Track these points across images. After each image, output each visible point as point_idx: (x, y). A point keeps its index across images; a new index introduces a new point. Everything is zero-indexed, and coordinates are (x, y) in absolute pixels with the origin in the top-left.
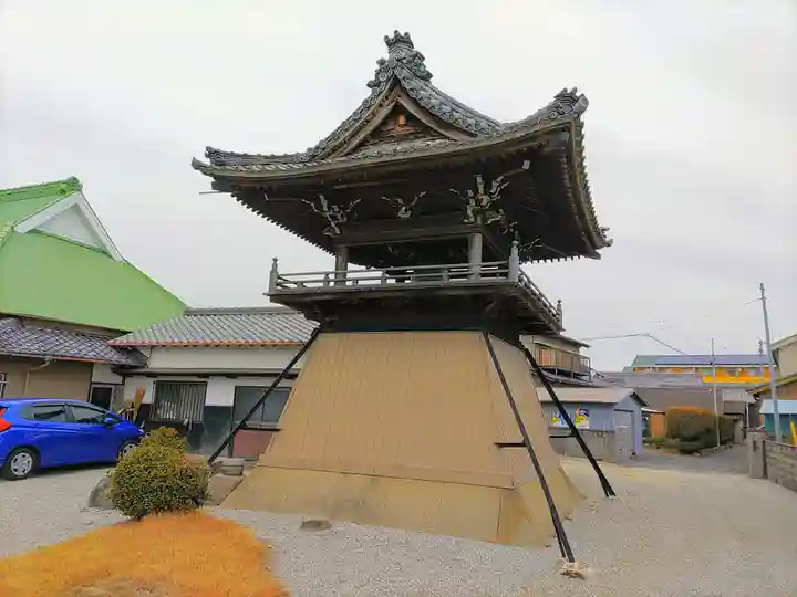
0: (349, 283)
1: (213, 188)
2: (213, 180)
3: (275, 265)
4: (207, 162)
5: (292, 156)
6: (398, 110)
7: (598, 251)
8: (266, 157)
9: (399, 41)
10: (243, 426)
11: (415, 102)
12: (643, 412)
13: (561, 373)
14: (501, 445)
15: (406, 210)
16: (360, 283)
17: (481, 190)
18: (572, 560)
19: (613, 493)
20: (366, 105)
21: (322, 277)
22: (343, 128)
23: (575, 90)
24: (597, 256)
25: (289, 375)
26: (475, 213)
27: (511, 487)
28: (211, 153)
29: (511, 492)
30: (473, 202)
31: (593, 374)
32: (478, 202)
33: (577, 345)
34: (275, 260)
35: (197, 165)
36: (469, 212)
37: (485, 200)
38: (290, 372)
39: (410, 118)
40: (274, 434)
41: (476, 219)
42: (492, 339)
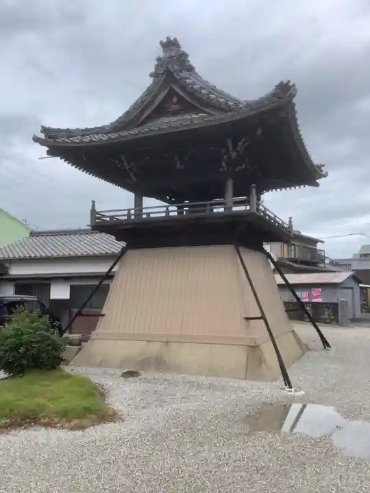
0: (144, 216)
1: (48, 154)
2: (48, 149)
3: (93, 206)
4: (42, 136)
5: (101, 128)
6: (172, 93)
7: (317, 181)
8: (83, 130)
9: (170, 45)
10: (79, 314)
11: (184, 88)
12: (361, 288)
13: (303, 263)
14: (248, 319)
15: (181, 164)
16: (152, 215)
17: (231, 148)
18: (290, 387)
19: (329, 346)
20: (149, 90)
21: (126, 212)
22: (135, 107)
23: (289, 81)
24: (317, 185)
25: (109, 276)
26: (228, 164)
27: (254, 345)
28: (45, 130)
29: (254, 348)
30: (225, 157)
31: (327, 261)
32: (229, 157)
33: (314, 242)
34: (94, 202)
35: (36, 140)
36: (223, 164)
37: (234, 155)
38: (110, 274)
39: (181, 99)
40: (100, 317)
41: (228, 168)
42: (241, 249)
